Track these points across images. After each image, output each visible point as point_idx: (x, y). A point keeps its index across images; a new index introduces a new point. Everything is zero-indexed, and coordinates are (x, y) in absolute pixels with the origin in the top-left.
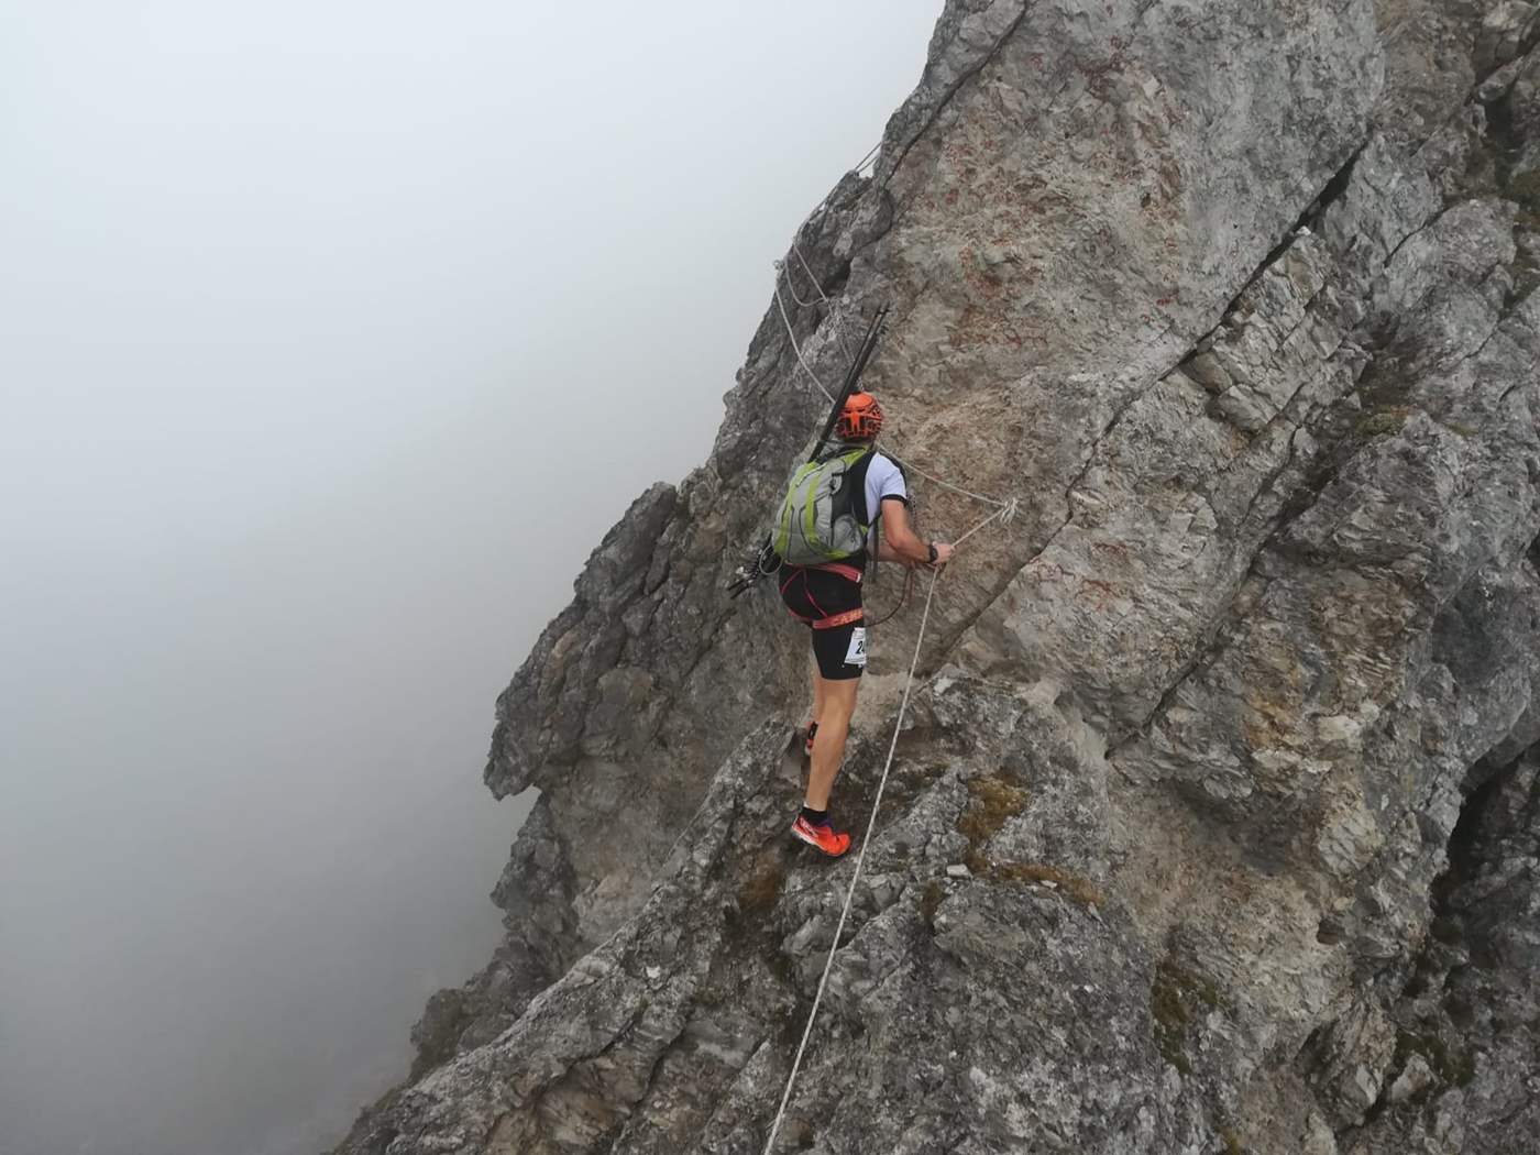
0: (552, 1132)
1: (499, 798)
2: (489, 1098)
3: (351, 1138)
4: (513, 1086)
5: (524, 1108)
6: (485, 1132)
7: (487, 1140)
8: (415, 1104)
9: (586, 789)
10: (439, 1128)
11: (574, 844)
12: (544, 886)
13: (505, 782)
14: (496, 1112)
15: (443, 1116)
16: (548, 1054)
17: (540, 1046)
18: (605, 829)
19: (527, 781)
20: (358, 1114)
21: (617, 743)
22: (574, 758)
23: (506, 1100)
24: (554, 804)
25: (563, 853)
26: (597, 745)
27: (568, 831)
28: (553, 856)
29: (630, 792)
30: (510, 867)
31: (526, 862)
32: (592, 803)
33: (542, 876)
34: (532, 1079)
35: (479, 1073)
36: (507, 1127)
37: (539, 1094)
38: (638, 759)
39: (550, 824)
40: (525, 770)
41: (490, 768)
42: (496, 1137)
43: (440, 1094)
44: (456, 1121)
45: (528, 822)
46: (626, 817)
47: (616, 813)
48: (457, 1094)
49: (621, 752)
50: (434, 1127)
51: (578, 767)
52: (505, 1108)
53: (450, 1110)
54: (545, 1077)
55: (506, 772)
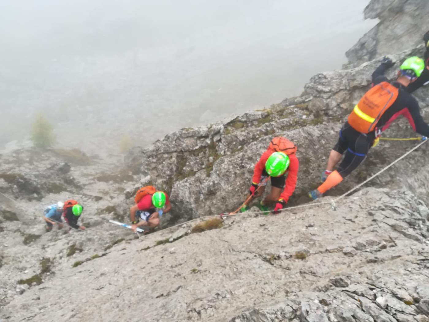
0: (353, 101)
1: (366, 18)
2: (341, 83)
3: (281, 103)
4: (349, 83)
5: (349, 90)
6: (335, 92)
7: (335, 94)
8: (320, 76)
9: (395, 25)
10: (324, 85)
11: (381, 43)
12: (364, 54)
13: (370, 13)
14: (341, 88)
15: (326, 83)
16: (364, 77)
17: (363, 74)
18: (394, 42)
19: (378, 16)
20: (285, 99)
21: (417, 10)
22: (398, 11)
23: (345, 85)
24: (381, 27)
25: (376, 46)
26: (409, 8)
27: (381, 37)
28: (372, 45)
29: (410, 31)
30: (356, 45)
31: (362, 45)
32: (395, 30)
33: (365, 51)
34: (355, 83)
35: (341, 75)
36: (341, 93)
37: (355, 88)
38: (422, 18)
39: (376, 34)
40: (379, 11)
41: (367, 7)
42: (337, 94)
43: (327, 76)
44: (329, 85)
45: (370, 32)
46: (404, 39)
47: (401, 37)
48: (332, 78)
49: (417, 13)
50: (322, 84)
51: (398, 15)
52: (344, 88)
53: (329, 82)
54: (360, 84)
55: (373, 10)
